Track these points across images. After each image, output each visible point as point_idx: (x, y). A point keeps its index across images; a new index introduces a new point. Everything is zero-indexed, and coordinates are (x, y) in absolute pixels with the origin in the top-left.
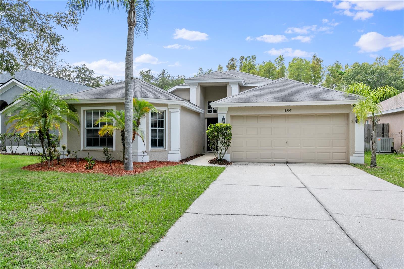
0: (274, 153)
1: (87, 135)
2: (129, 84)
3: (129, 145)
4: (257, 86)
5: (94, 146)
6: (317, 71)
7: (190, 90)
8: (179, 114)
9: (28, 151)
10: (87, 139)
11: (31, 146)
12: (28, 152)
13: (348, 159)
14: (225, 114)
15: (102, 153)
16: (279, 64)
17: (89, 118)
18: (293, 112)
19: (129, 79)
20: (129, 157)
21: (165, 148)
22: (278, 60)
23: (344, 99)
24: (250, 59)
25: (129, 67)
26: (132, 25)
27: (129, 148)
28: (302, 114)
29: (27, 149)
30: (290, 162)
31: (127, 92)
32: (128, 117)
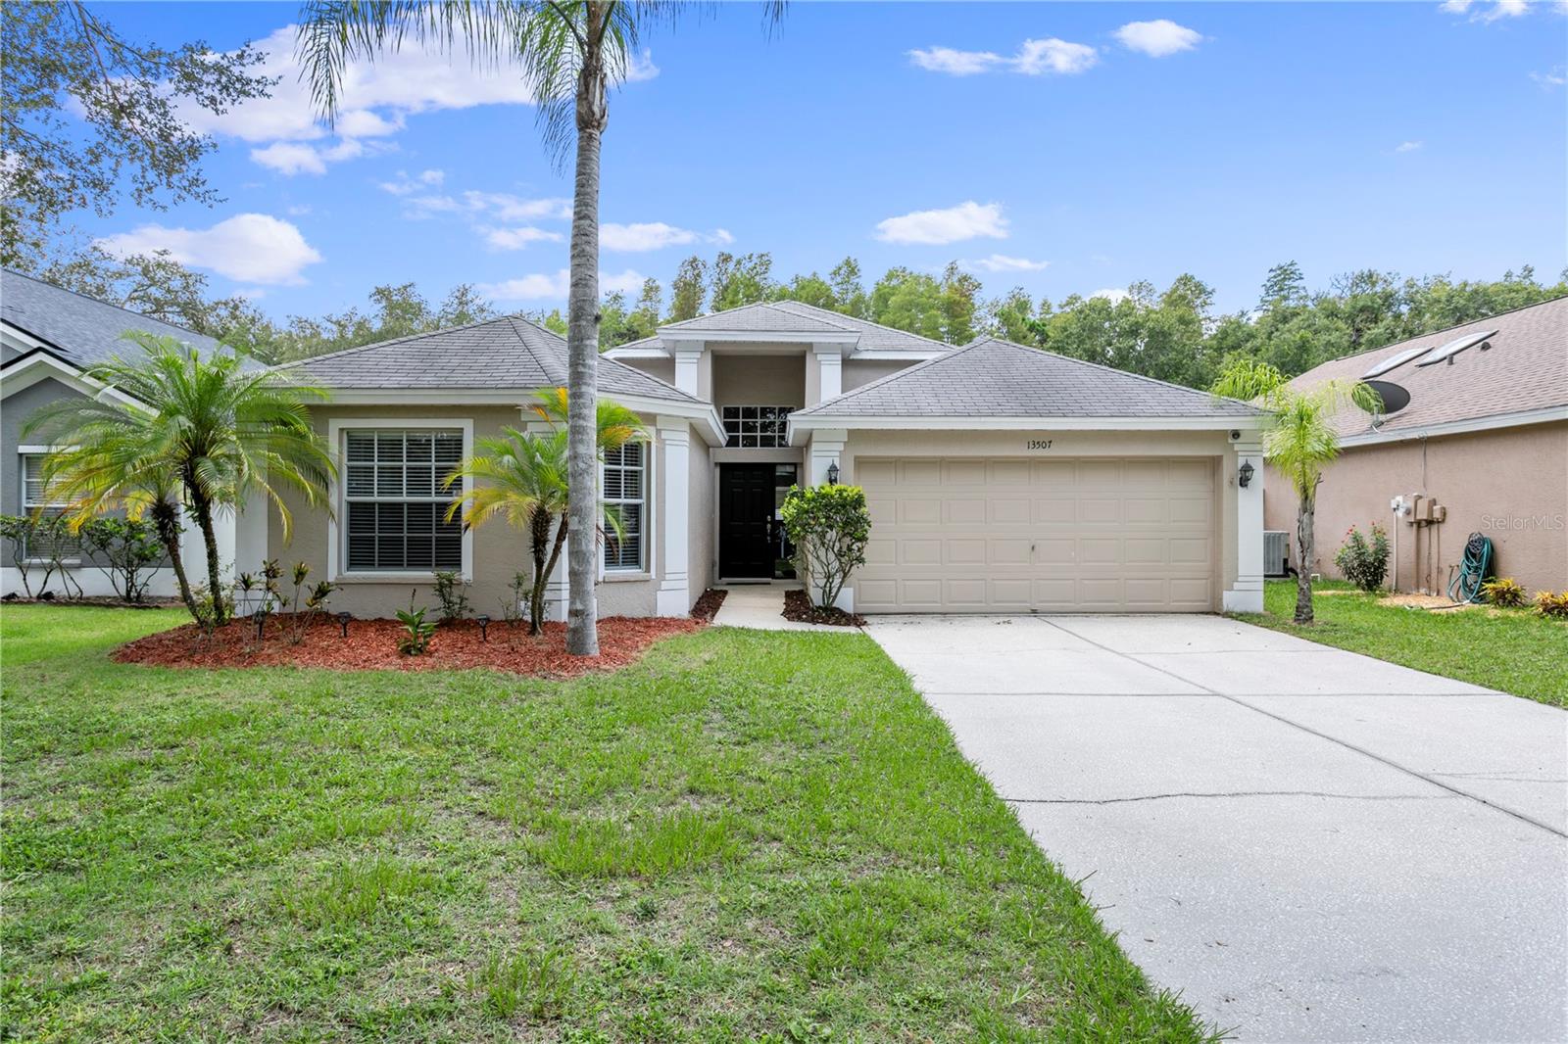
0: (995, 582)
1: (353, 525)
2: (589, 338)
3: (588, 562)
4: (922, 361)
5: (379, 565)
6: (962, 316)
7: (677, 365)
8: (687, 450)
9: (27, 587)
10: (351, 540)
11: (43, 567)
12: (28, 591)
13: (1217, 598)
14: (838, 454)
15: (432, 591)
16: (844, 287)
17: (357, 460)
18: (1055, 451)
19: (587, 321)
20: (586, 606)
21: (648, 570)
22: (842, 272)
23: (1210, 413)
24: (751, 265)
25: (585, 279)
26: (593, 126)
27: (587, 573)
28: (1079, 458)
29: (25, 579)
30: (1043, 610)
31: (581, 369)
32: (583, 462)
